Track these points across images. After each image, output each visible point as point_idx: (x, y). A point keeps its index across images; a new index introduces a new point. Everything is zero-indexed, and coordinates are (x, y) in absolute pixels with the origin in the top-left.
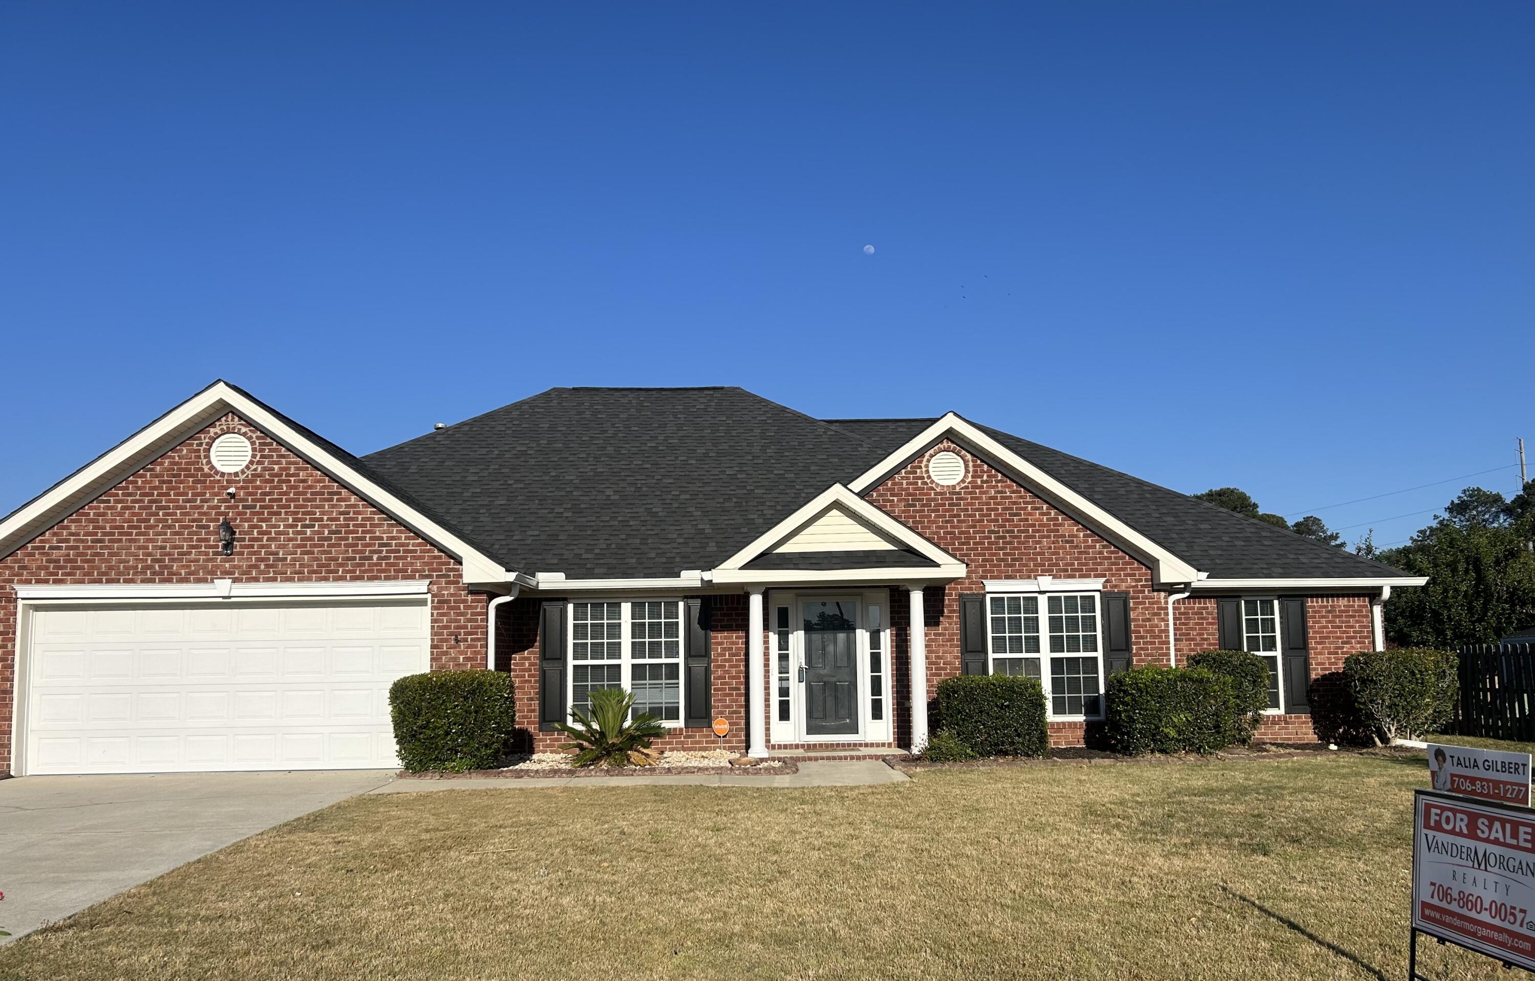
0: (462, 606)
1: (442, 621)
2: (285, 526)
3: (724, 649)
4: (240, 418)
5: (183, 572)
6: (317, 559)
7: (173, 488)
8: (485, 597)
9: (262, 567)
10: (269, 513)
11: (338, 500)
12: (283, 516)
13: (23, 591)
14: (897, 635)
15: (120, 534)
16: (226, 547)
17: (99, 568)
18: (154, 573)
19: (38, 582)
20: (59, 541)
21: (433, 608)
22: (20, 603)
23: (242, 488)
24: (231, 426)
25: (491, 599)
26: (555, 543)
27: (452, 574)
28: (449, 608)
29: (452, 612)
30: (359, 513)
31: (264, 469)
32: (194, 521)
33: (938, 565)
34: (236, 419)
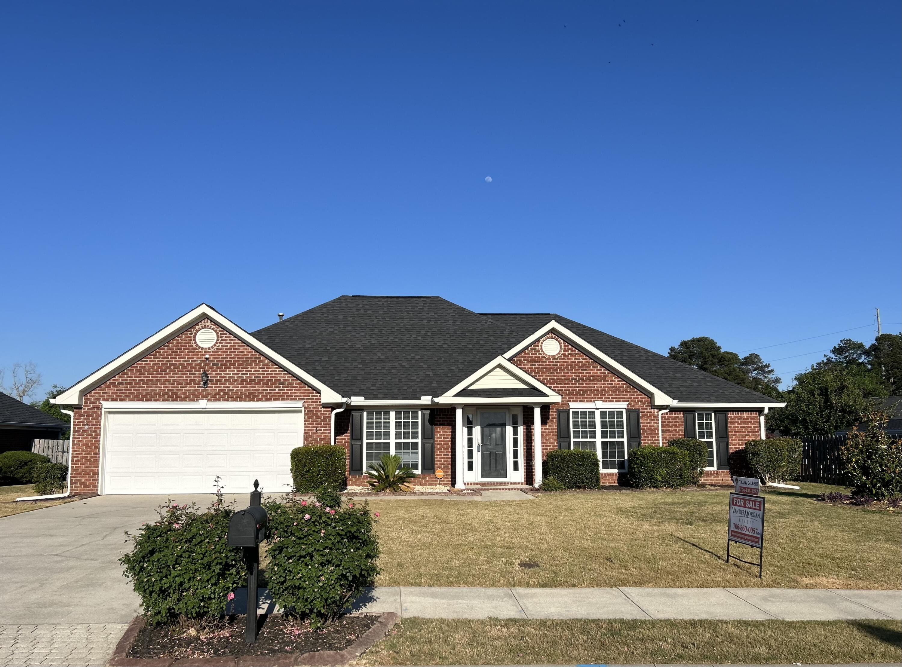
0: (319, 413)
1: (309, 421)
2: (233, 374)
3: (441, 435)
4: (211, 321)
5: (183, 396)
6: (248, 390)
7: (178, 355)
8: (330, 409)
9: (222, 394)
10: (225, 368)
11: (259, 361)
12: (232, 369)
13: (106, 405)
14: (526, 429)
15: (152, 377)
16: (204, 384)
17: (142, 394)
18: (169, 396)
19: (112, 400)
20: (122, 380)
21: (305, 414)
22: (103, 410)
23: (212, 355)
24: (207, 325)
25: (332, 410)
26: (356, 381)
27: (315, 398)
28: (313, 414)
29: (314, 416)
31: (223, 346)
32: (188, 371)
33: (548, 396)
34: (209, 321)
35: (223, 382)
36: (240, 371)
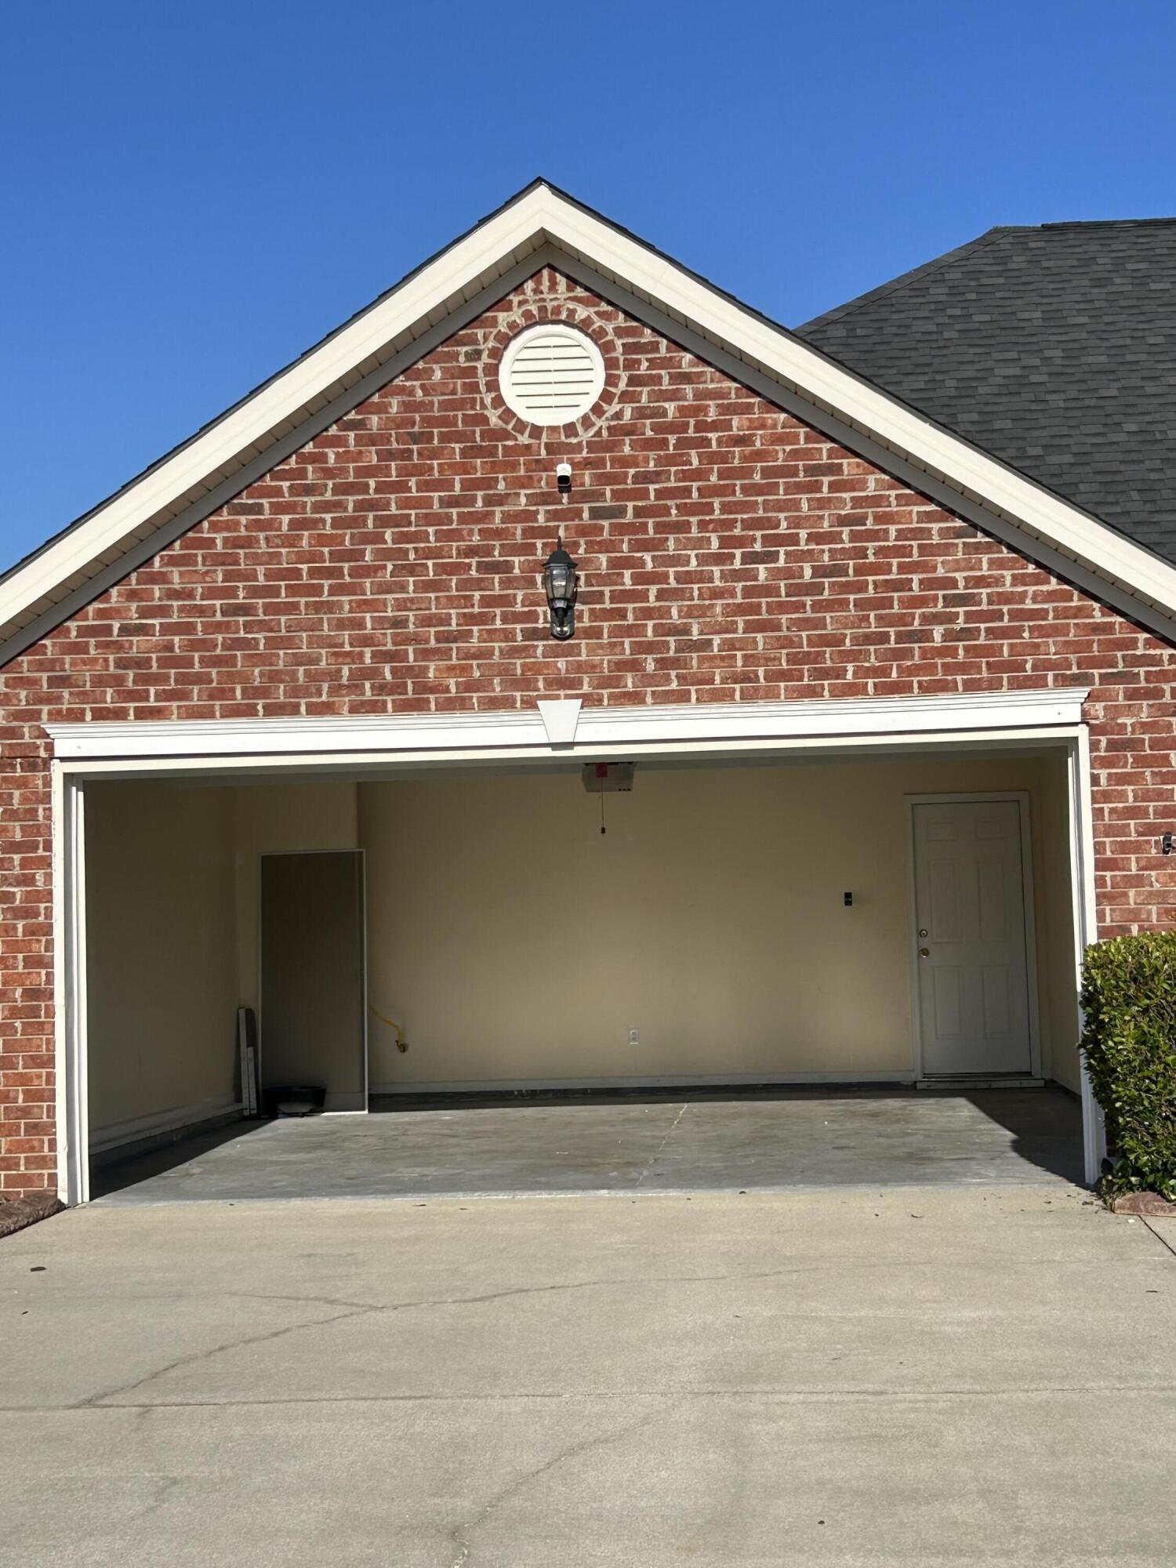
0: (1172, 756)
1: (1122, 796)
2: (703, 560)
4: (573, 282)
5: (452, 683)
6: (787, 643)
7: (416, 471)
9: (650, 666)
10: (658, 528)
11: (833, 487)
12: (694, 532)
13: (71, 741)
15: (292, 590)
16: (558, 616)
17: (245, 678)
18: (381, 688)
19: (100, 715)
20: (144, 613)
21: (1098, 761)
22: (58, 770)
23: (587, 463)
24: (550, 305)
27: (1142, 670)
28: (1140, 761)
29: (1148, 772)
30: (887, 518)
32: (471, 552)
34: (569, 281)
35: (652, 602)
36: (740, 542)
